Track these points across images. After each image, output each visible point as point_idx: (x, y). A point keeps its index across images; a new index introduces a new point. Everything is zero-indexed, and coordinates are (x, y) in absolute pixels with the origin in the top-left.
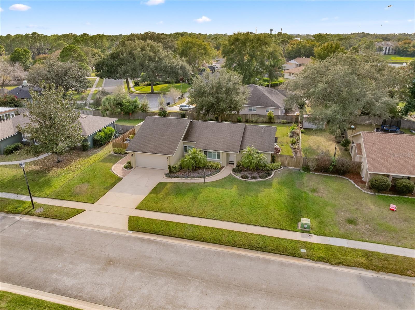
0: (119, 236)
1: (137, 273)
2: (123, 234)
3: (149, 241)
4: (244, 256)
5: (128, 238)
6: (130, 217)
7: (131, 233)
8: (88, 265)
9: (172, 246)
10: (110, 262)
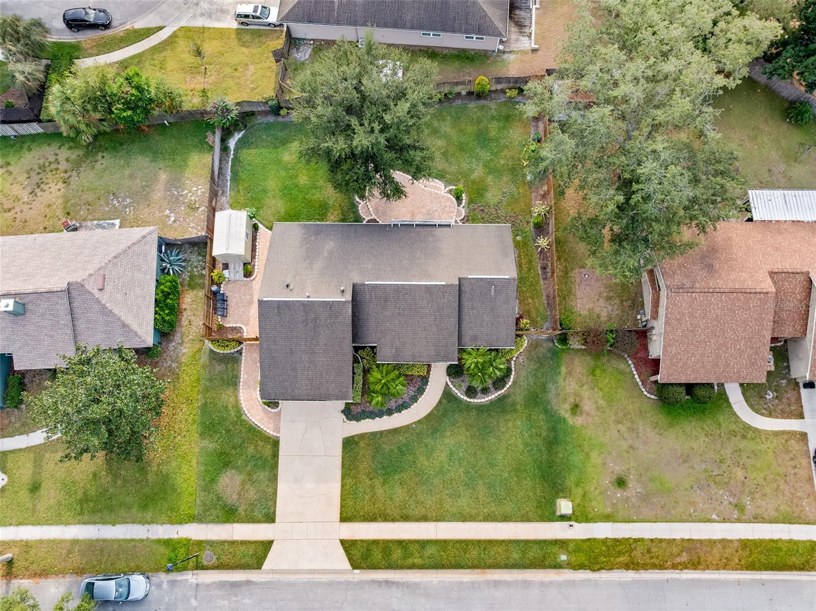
4: (501, 582)
6: (341, 542)
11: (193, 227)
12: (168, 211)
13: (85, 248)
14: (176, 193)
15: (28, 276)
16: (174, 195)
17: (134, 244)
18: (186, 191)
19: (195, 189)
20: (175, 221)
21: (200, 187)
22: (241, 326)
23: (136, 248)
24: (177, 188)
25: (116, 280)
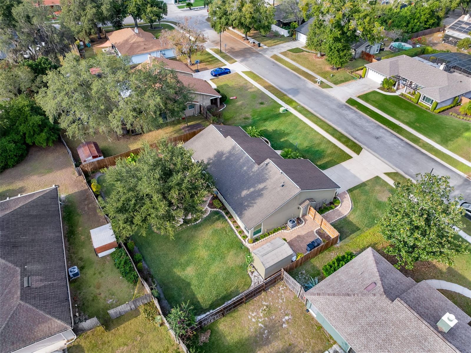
0: (368, 147)
1: (367, 130)
2: (366, 148)
3: (355, 138)
4: (323, 117)
5: (364, 144)
6: (358, 154)
7: (362, 146)
8: (387, 141)
9: (346, 132)
10: (377, 138)
11: (282, 299)
12: (284, 326)
13: (362, 326)
14: (266, 331)
15: (420, 342)
16: (269, 332)
17: (329, 295)
18: (260, 325)
19: (253, 320)
20: (287, 315)
21: (250, 317)
22: (315, 233)
23: (330, 291)
24: (262, 334)
25: (360, 283)
